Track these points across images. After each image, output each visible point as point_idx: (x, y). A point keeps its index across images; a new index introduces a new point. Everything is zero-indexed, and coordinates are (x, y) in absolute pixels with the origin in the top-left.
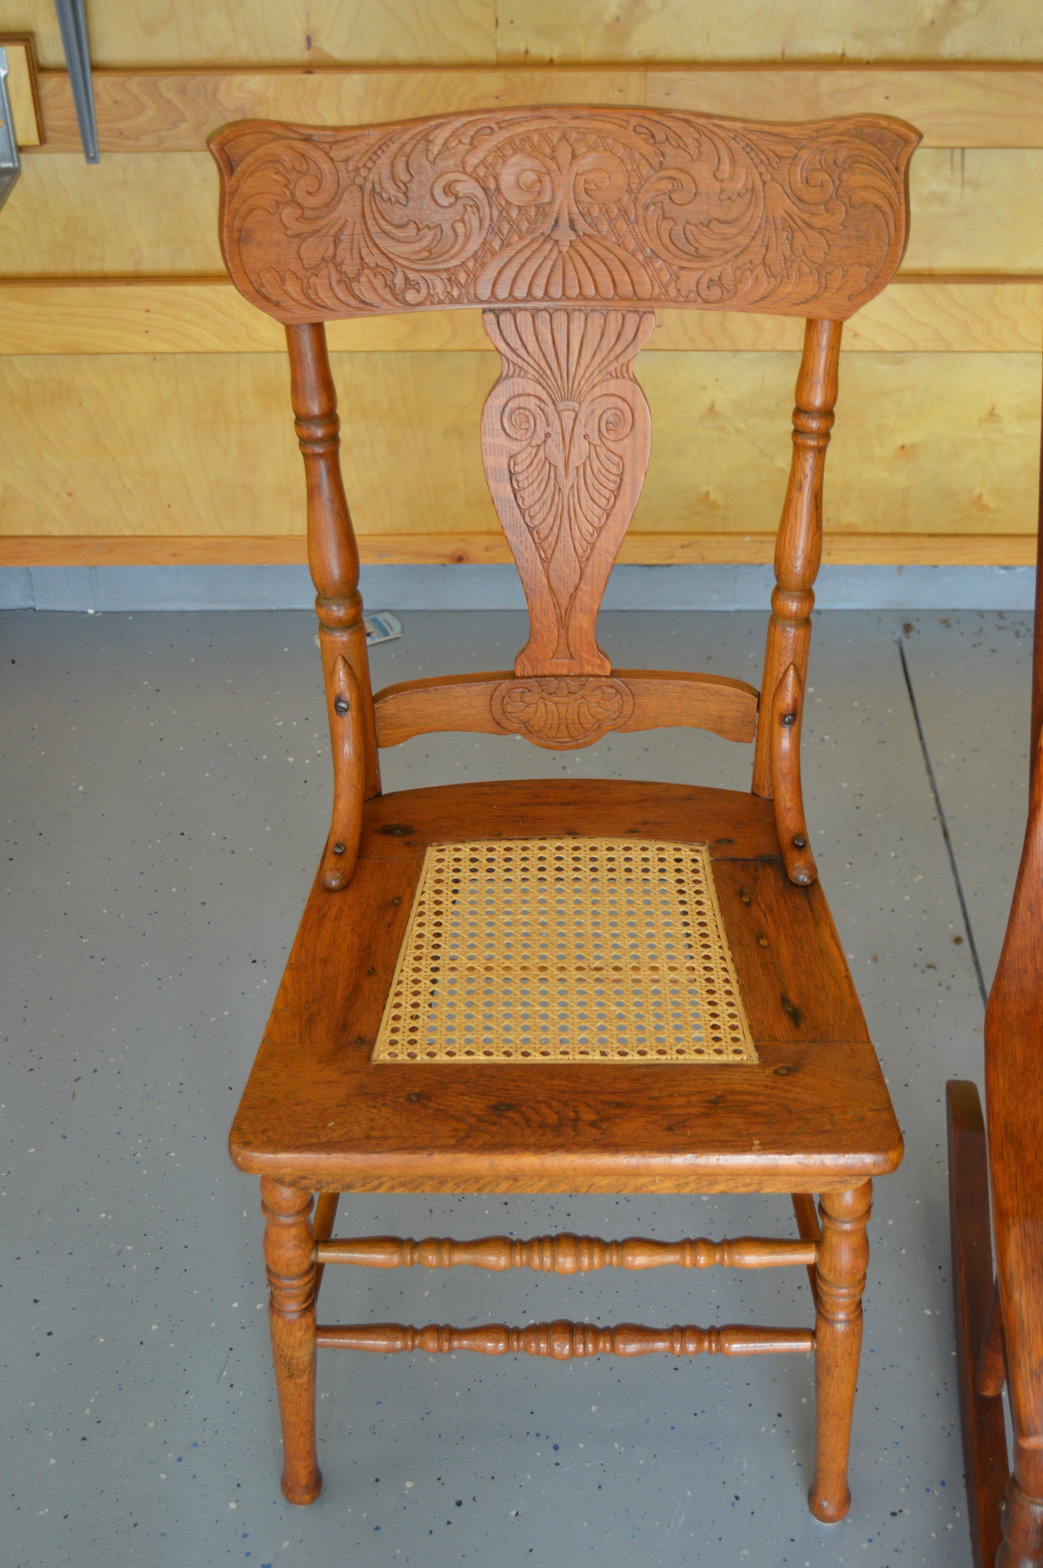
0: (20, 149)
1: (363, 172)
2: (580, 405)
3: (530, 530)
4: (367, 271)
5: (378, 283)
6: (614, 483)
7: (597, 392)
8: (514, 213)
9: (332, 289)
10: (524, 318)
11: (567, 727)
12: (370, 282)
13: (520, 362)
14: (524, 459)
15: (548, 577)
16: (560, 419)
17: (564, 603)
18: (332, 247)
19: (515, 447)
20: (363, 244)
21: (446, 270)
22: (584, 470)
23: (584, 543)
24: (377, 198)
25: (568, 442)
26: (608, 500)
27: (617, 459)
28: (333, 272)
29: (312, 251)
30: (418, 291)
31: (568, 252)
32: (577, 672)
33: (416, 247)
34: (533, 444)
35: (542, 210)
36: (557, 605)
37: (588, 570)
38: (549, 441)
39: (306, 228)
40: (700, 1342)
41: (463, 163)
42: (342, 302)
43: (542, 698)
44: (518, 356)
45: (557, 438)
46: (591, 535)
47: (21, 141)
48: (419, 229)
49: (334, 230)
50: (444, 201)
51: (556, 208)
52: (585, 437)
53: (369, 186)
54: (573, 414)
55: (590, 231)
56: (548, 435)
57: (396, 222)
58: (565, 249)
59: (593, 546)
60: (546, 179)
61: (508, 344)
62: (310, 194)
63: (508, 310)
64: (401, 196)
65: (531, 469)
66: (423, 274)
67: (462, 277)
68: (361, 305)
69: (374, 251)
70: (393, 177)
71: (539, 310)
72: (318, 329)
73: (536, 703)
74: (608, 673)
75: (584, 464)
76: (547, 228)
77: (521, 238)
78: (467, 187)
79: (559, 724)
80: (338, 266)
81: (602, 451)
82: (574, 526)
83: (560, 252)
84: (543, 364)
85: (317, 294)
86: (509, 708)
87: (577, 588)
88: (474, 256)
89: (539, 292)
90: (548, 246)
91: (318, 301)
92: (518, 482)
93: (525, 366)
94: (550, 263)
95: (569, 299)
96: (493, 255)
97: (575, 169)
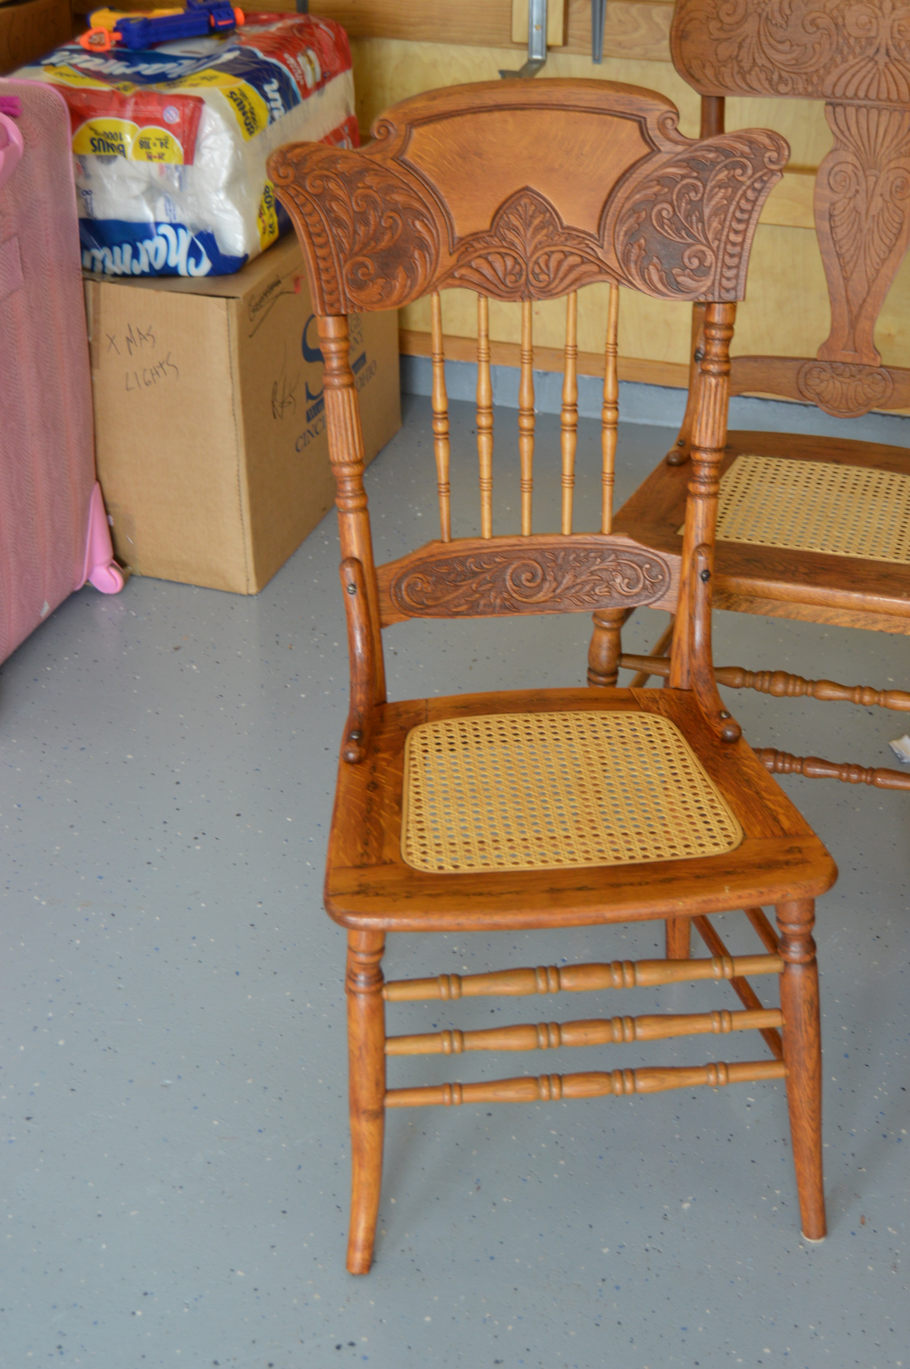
0: (549, 48)
1: (763, 5)
2: (880, 172)
3: (839, 255)
4: (757, 69)
5: (763, 76)
6: (896, 228)
7: (892, 165)
8: (852, 41)
9: (733, 77)
10: (851, 111)
11: (847, 401)
12: (757, 76)
13: (845, 140)
14: (840, 207)
15: (846, 291)
16: (866, 181)
17: (855, 310)
18: (737, 49)
19: (835, 197)
20: (756, 51)
21: (806, 73)
22: (878, 218)
23: (873, 269)
24: (769, 23)
25: (870, 198)
26: (891, 240)
27: (900, 212)
28: (735, 65)
29: (724, 51)
30: (786, 85)
31: (883, 70)
32: (858, 361)
33: (789, 57)
34: (848, 196)
35: (870, 41)
36: (850, 311)
37: (873, 289)
38: (858, 196)
39: (723, 35)
40: (860, 774)
41: (825, 6)
42: (738, 85)
43: (833, 377)
44: (844, 136)
45: (862, 194)
46: (878, 264)
47: (551, 41)
48: (792, 45)
49: (739, 40)
50: (811, 29)
51: (878, 41)
52: (882, 195)
53: (764, 14)
54: (874, 179)
55: (899, 58)
56: (857, 191)
57: (778, 39)
58: (881, 67)
59: (878, 271)
60: (874, 21)
61: (839, 128)
62: (728, 14)
63: (841, 105)
64: (783, 23)
65: (844, 214)
66: (792, 75)
67: (815, 79)
68: (749, 89)
69: (763, 56)
70: (781, 10)
71: (861, 107)
72: (721, 100)
73: (828, 381)
74: (878, 365)
75: (879, 214)
76: (871, 51)
77: (854, 58)
78: (824, 21)
79: (841, 398)
80: (739, 62)
81: (891, 206)
82: (868, 256)
83: (878, 69)
84: (860, 143)
85: (723, 78)
86: (810, 382)
87: (864, 301)
88: (824, 67)
89: (861, 94)
90: (871, 65)
91: (724, 83)
92: (834, 221)
93: (848, 143)
94: (870, 76)
95: (880, 100)
96: (836, 66)
97: (893, 16)
